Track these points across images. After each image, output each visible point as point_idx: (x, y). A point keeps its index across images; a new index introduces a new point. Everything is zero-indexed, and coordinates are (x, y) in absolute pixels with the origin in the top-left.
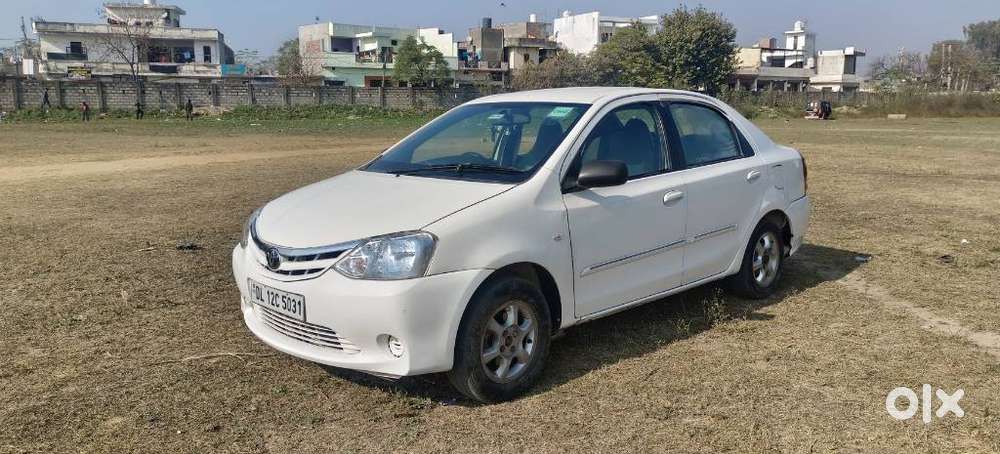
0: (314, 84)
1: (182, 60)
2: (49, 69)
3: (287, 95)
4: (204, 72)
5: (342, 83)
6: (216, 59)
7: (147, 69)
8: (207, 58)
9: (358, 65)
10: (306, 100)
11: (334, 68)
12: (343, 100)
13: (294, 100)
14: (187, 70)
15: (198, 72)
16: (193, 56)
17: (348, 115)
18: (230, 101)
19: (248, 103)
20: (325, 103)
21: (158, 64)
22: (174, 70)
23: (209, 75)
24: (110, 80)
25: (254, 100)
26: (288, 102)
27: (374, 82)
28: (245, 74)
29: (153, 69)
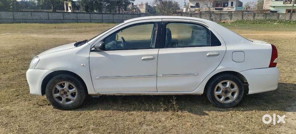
0: (264, 12)
1: (224, 6)
2: (190, 10)
3: (254, 16)
4: (230, 9)
5: (276, 12)
6: (234, 6)
7: (214, 9)
8: (232, 5)
9: (284, 5)
10: (260, 17)
11: (274, 7)
12: (275, 17)
13: (256, 18)
14: (225, 9)
15: (228, 10)
16: (228, 5)
17: (274, 23)
18: (235, 19)
19: (240, 19)
20: (267, 18)
21: (218, 8)
22: (222, 9)
23: (232, 10)
24: (204, 13)
25: (243, 18)
26: (254, 18)
27: (289, 11)
28: (243, 10)
29: (216, 9)
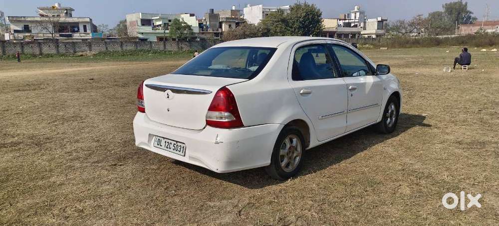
0: (133, 41)
1: (74, 31)
2: (15, 37)
3: (121, 46)
4: (84, 36)
5: (146, 40)
6: (89, 31)
7: (58, 35)
8: (85, 30)
9: (153, 31)
10: (130, 47)
11: (142, 33)
12: (146, 48)
13: (124, 48)
14: (76, 36)
15: (81, 36)
16: (78, 28)
17: (149, 53)
18: (96, 50)
19: (104, 49)
20: (139, 49)
21: (63, 33)
22: (71, 36)
23: (86, 38)
24: (42, 41)
25: (107, 48)
26: (122, 49)
27: (160, 39)
28: (102, 37)
29: (61, 36)
